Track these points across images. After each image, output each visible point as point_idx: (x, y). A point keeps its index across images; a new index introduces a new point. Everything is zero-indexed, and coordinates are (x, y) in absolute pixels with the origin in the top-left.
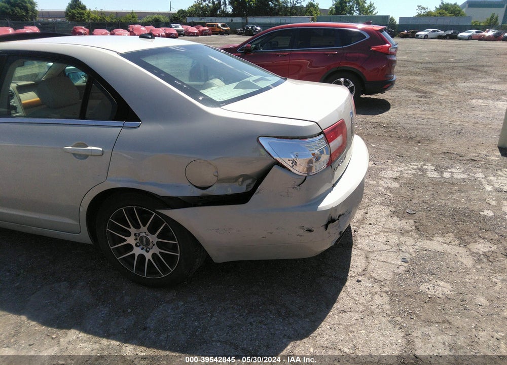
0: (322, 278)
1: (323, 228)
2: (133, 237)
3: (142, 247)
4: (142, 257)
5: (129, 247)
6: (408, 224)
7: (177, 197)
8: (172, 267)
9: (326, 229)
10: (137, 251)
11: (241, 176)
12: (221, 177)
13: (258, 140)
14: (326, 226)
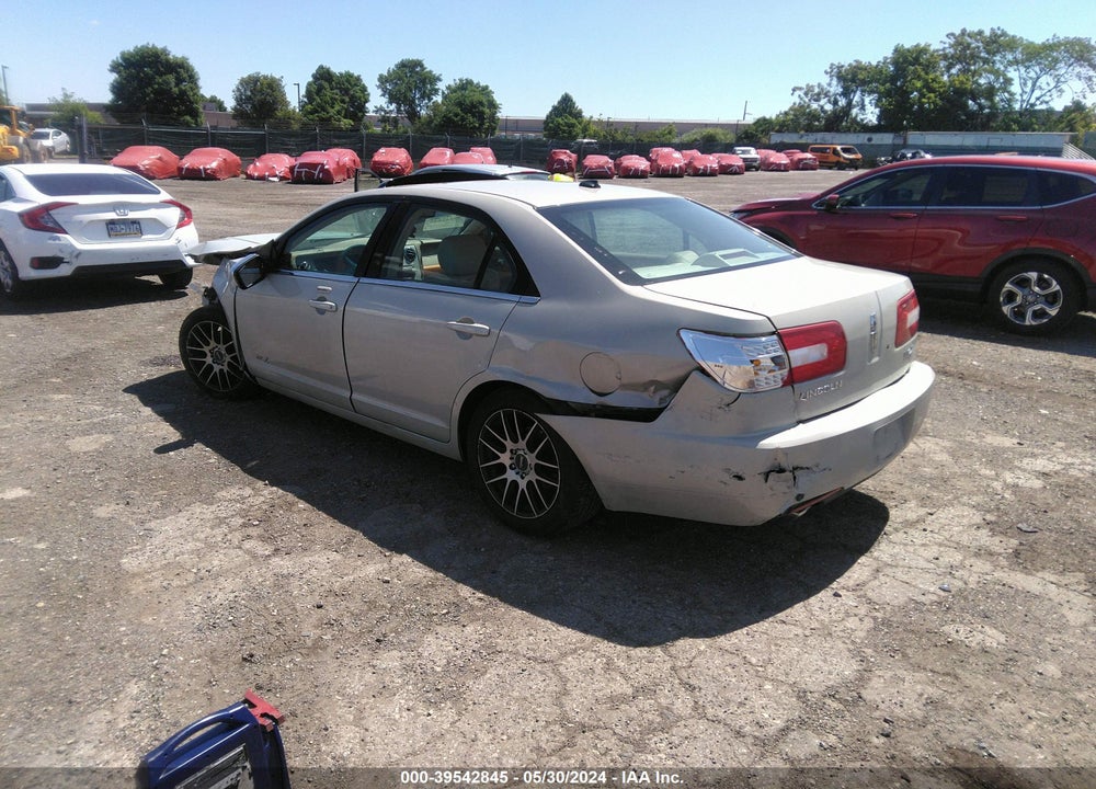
0: (778, 578)
1: (762, 478)
2: (508, 454)
3: (517, 470)
4: (515, 484)
5: (501, 469)
6: (1003, 545)
7: (566, 402)
8: (548, 503)
9: (766, 481)
10: (510, 475)
11: (653, 382)
12: (625, 381)
13: (678, 334)
14: (767, 475)
